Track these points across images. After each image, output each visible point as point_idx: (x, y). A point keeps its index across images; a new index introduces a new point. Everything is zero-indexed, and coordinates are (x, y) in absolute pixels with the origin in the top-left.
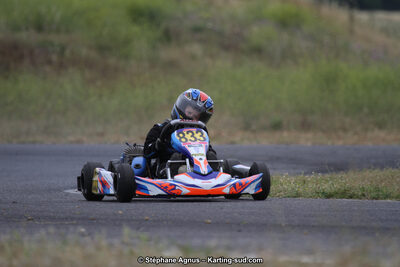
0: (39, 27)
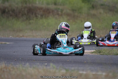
0: (55, 4)
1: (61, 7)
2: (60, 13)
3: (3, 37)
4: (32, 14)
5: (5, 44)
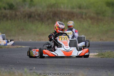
0: (80, 8)
1: (84, 11)
2: (84, 16)
3: (23, 41)
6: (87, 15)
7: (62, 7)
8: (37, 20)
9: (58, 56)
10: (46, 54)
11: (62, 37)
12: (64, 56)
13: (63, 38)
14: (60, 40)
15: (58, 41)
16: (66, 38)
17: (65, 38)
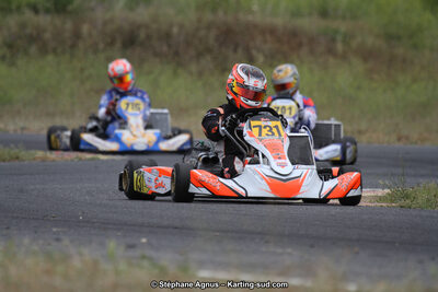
1: (343, 27)
2: (340, 47)
4: (235, 51)
5: (92, 159)
6: (354, 44)
7: (255, 8)
8: (156, 55)
9: (247, 197)
10: (202, 184)
11: (262, 123)
12: (272, 196)
13: (265, 127)
14: (254, 133)
15: (247, 138)
16: (276, 127)
17: (274, 130)
